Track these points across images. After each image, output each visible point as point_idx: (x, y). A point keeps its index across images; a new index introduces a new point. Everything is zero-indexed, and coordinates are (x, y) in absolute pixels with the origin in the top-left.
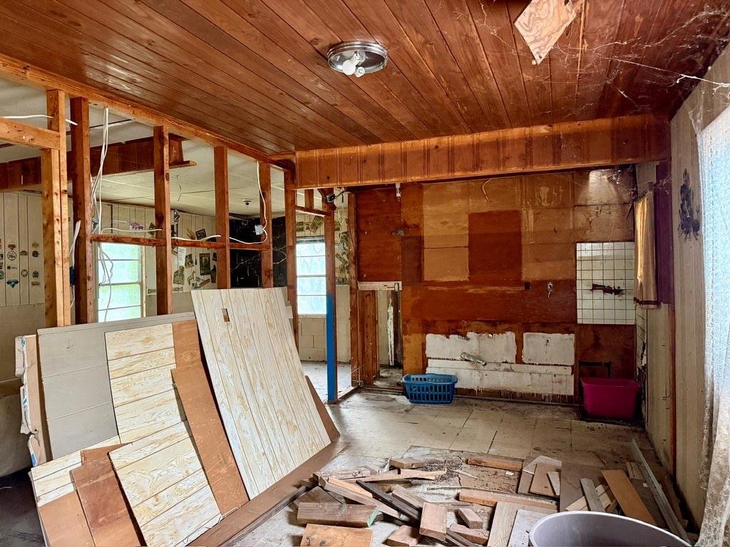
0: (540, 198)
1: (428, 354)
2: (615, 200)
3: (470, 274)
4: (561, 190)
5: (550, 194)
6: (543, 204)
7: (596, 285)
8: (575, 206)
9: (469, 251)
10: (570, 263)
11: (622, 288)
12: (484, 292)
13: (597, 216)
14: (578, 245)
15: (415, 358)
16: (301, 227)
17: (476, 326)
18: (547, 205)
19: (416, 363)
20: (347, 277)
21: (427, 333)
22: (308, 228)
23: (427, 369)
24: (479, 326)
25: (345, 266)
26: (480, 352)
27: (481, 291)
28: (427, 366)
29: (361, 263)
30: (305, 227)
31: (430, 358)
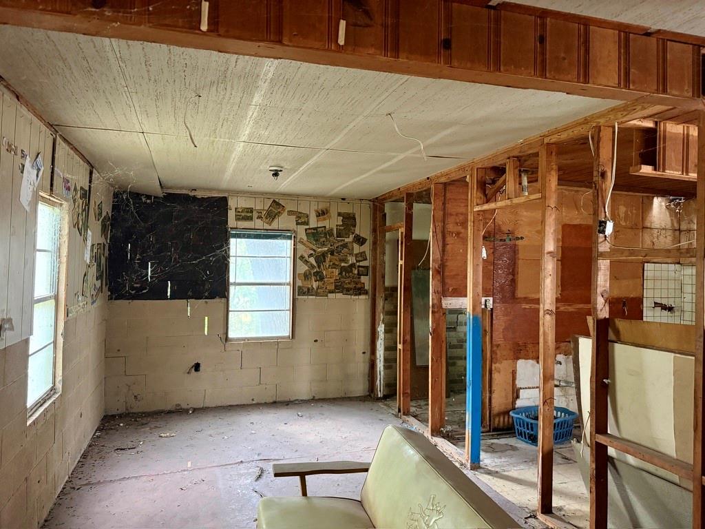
0: (619, 215)
1: (519, 384)
2: (669, 226)
3: (562, 291)
4: (634, 211)
5: (626, 213)
6: (621, 223)
7: (657, 303)
8: (643, 228)
9: (562, 264)
10: (639, 281)
11: (673, 306)
12: (573, 310)
13: (658, 239)
14: (646, 264)
15: (505, 390)
16: (249, 215)
17: (564, 348)
18: (624, 224)
19: (506, 397)
20: (314, 287)
21: (518, 358)
22: (259, 217)
23: (517, 402)
24: (567, 348)
25: (312, 272)
26: (567, 376)
27: (571, 309)
28: (518, 397)
29: (447, 274)
30: (255, 215)
31: (521, 388)
